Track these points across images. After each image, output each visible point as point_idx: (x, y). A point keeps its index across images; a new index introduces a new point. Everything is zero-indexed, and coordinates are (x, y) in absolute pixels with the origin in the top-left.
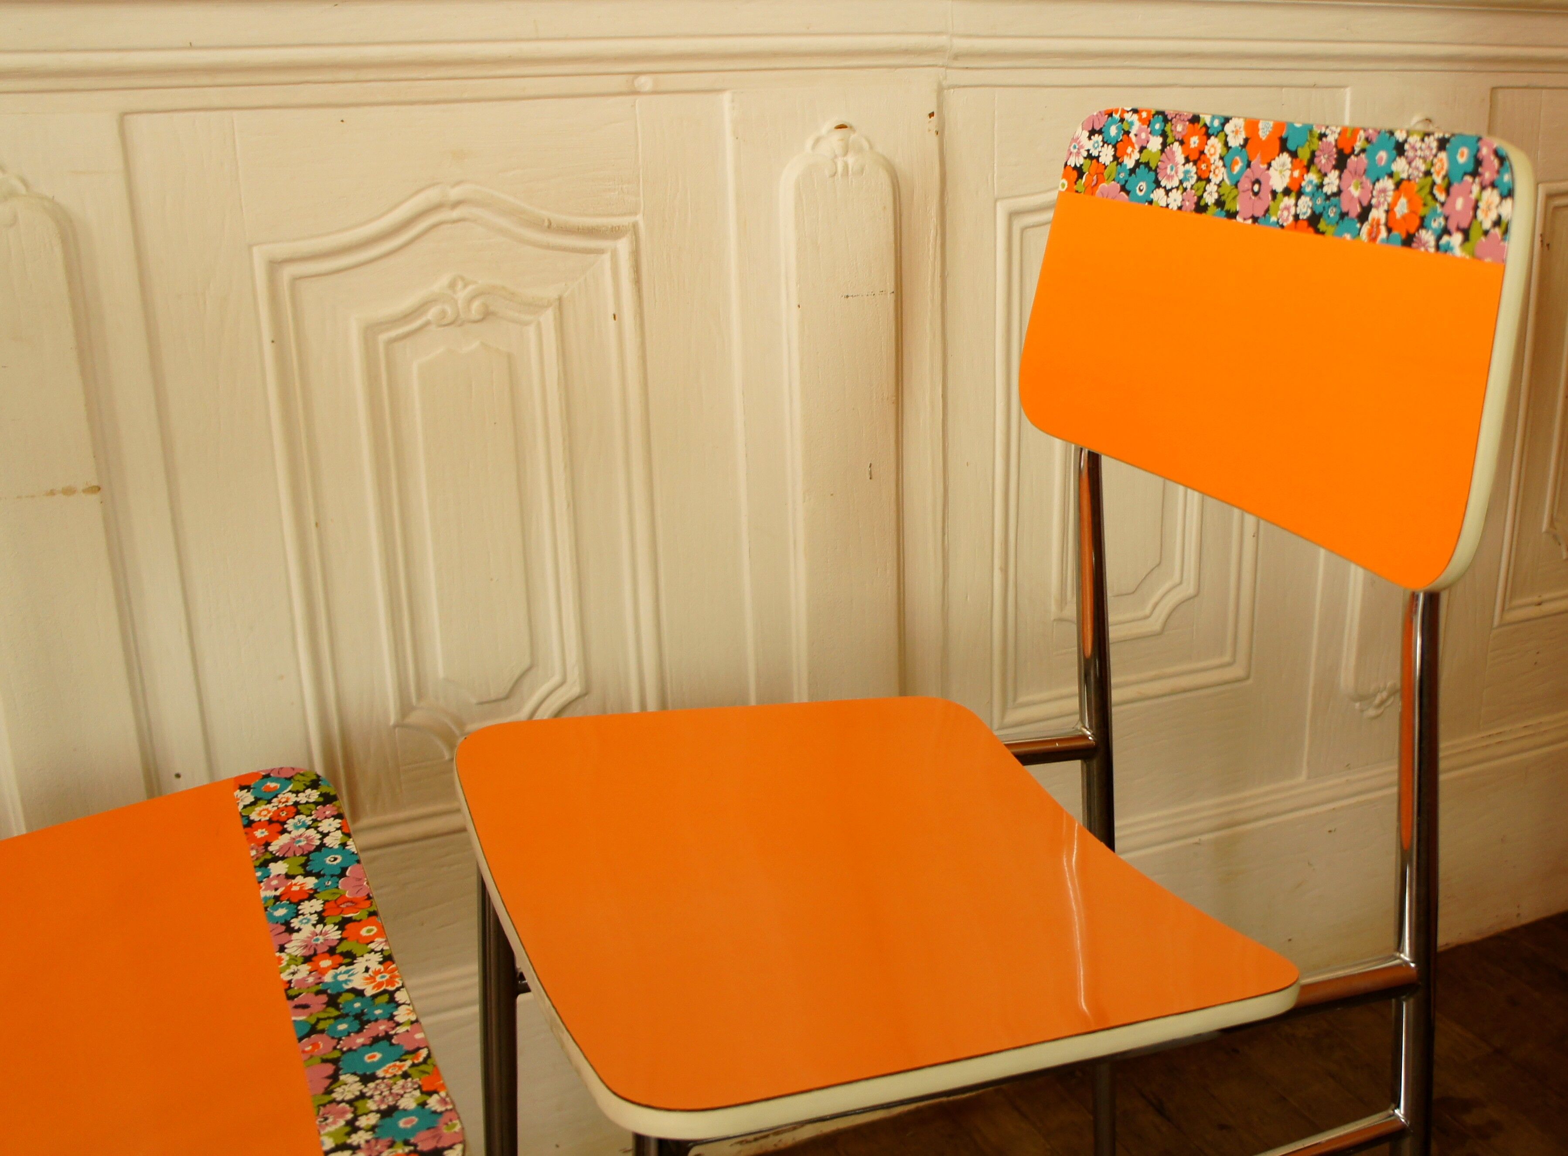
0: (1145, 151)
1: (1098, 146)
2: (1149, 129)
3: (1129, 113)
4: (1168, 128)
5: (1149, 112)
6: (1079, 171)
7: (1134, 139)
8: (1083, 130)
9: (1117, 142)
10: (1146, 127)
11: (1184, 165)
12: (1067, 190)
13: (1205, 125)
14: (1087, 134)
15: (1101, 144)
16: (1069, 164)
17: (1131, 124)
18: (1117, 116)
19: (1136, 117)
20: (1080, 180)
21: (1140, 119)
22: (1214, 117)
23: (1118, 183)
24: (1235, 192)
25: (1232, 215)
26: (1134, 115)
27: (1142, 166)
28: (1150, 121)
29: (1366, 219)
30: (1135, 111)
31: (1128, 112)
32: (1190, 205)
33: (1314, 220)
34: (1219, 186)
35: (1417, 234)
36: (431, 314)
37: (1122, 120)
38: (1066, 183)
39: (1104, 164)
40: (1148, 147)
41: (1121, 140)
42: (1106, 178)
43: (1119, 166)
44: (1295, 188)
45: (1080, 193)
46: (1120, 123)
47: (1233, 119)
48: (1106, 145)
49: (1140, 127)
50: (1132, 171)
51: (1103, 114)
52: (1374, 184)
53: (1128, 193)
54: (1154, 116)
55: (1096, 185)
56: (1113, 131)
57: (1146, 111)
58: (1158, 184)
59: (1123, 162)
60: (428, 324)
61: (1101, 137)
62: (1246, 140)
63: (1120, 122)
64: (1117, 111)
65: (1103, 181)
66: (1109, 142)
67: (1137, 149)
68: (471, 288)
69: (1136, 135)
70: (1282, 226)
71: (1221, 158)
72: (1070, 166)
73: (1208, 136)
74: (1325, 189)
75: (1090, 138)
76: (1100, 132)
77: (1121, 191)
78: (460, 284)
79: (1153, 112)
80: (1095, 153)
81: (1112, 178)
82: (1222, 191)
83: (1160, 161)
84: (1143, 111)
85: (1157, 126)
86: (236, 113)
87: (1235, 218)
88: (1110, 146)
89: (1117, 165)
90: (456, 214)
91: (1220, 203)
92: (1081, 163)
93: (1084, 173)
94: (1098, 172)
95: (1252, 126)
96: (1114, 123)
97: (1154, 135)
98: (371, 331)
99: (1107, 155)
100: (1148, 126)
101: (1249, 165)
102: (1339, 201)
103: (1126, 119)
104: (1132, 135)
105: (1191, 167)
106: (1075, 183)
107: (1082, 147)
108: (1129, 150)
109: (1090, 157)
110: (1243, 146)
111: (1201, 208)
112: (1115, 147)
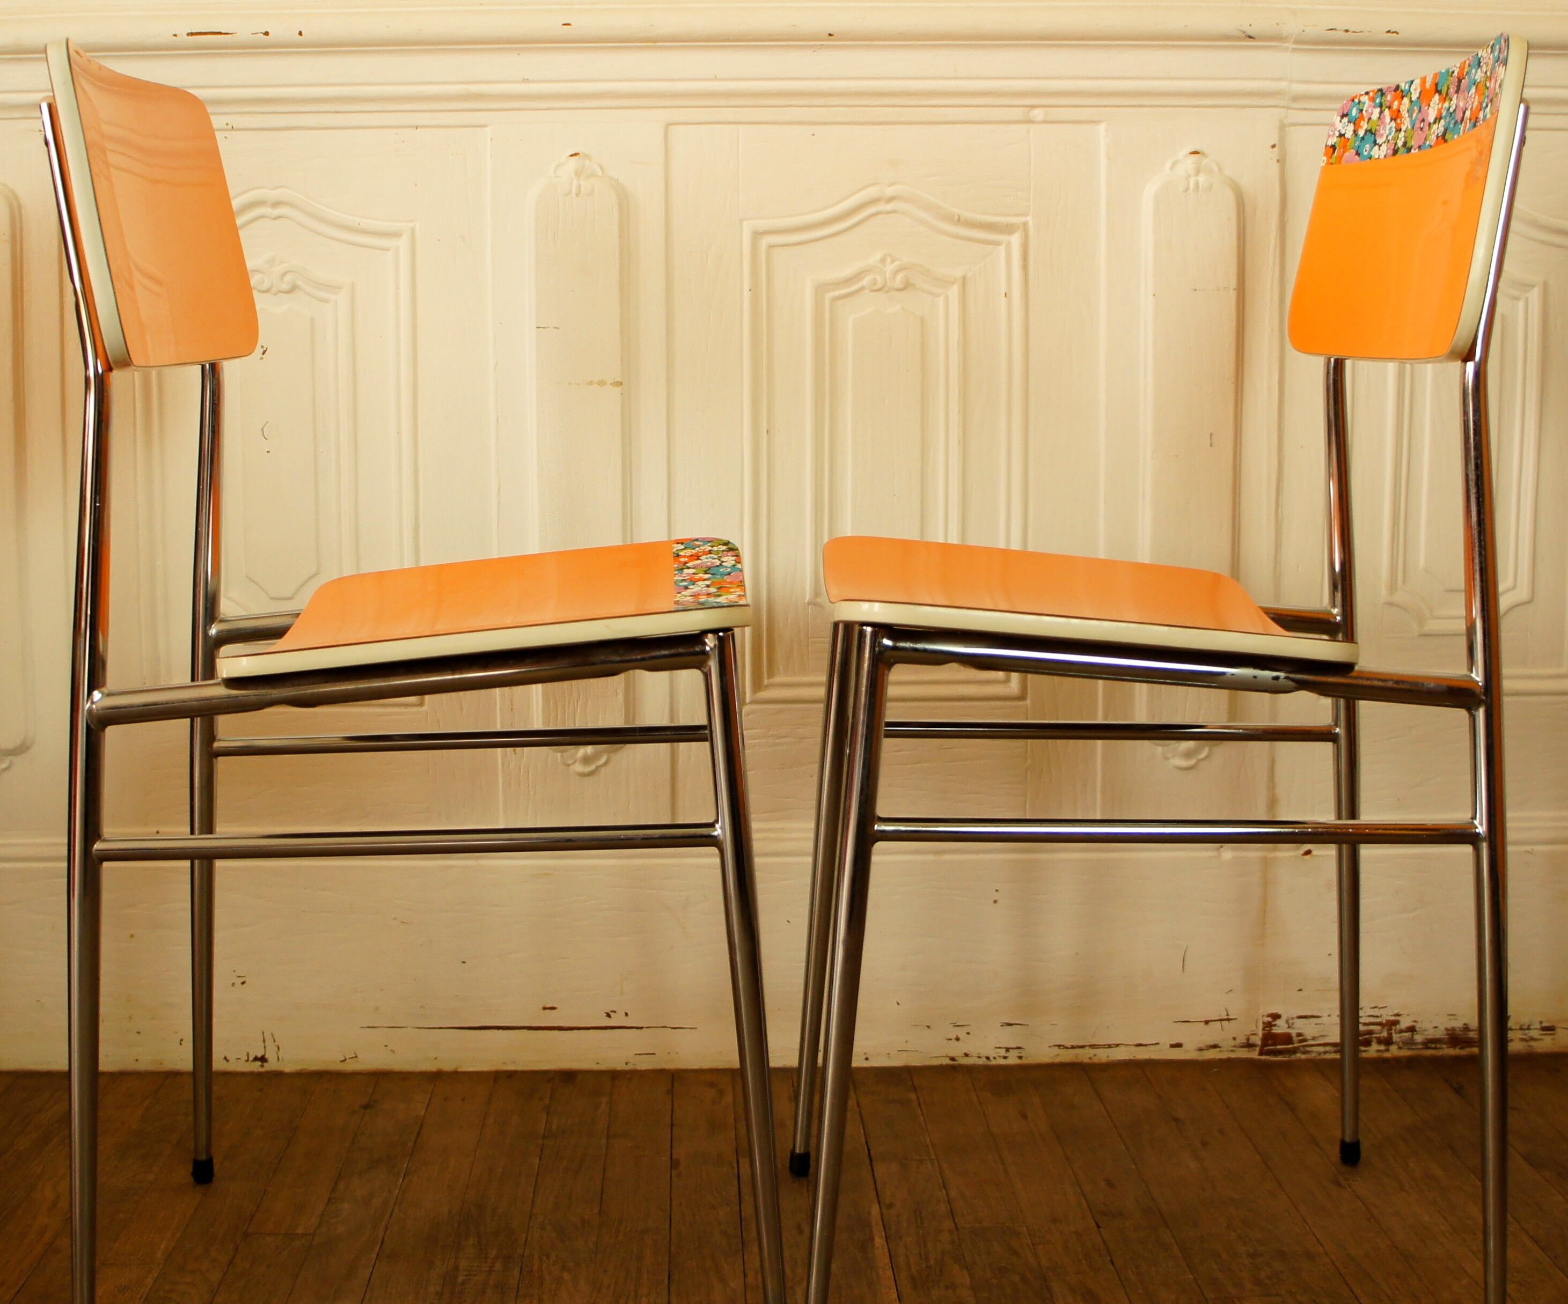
0: (1370, 121)
1: (1345, 126)
4: (1383, 101)
5: (1373, 91)
6: (1333, 147)
7: (1365, 114)
8: (1337, 116)
9: (1356, 119)
10: (1372, 103)
11: (1389, 123)
12: (1326, 164)
13: (1402, 91)
14: (1340, 118)
15: (1347, 124)
17: (1364, 103)
18: (1356, 101)
19: (1367, 97)
20: (1333, 155)
21: (1369, 98)
22: (1406, 83)
23: (1355, 149)
24: (1412, 132)
25: (1409, 150)
27: (1368, 133)
28: (1374, 98)
29: (1463, 119)
30: (1367, 93)
31: (1362, 95)
32: (1390, 152)
33: (1444, 134)
34: (1405, 132)
36: (866, 281)
37: (1360, 102)
38: (1325, 159)
39: (1348, 138)
40: (1372, 117)
41: (1358, 117)
42: (1348, 148)
43: (1356, 137)
44: (1439, 117)
45: (1333, 164)
46: (1358, 105)
47: (1415, 80)
48: (1349, 124)
49: (1368, 104)
50: (1363, 138)
51: (1349, 101)
52: (1468, 94)
53: (1359, 155)
54: (1376, 93)
55: (1342, 155)
56: (1354, 112)
58: (1375, 143)
59: (1358, 133)
60: (863, 288)
61: (1347, 119)
62: (1420, 93)
64: (1356, 97)
65: (1347, 151)
66: (1351, 121)
67: (1366, 120)
68: (897, 263)
69: (1366, 111)
70: (1431, 146)
71: (1408, 111)
72: (1329, 145)
73: (1402, 97)
74: (1451, 110)
75: (1341, 121)
76: (1347, 115)
77: (1356, 155)
78: (889, 260)
79: (1376, 91)
80: (1343, 132)
81: (1351, 147)
82: (1406, 135)
83: (1377, 125)
84: (1370, 92)
85: (1378, 101)
86: (741, 127)
87: (1411, 151)
88: (1352, 124)
90: (889, 207)
91: (1405, 144)
92: (1335, 141)
93: (1336, 149)
94: (1344, 145)
95: (1424, 80)
96: (1355, 105)
97: (1375, 108)
98: (821, 289)
99: (1349, 131)
101: (1420, 110)
102: (1455, 114)
104: (1364, 112)
105: (1393, 124)
106: (1331, 158)
107: (1336, 129)
108: (1362, 122)
109: (1341, 135)
110: (1418, 98)
111: (1395, 152)
112: (1354, 123)
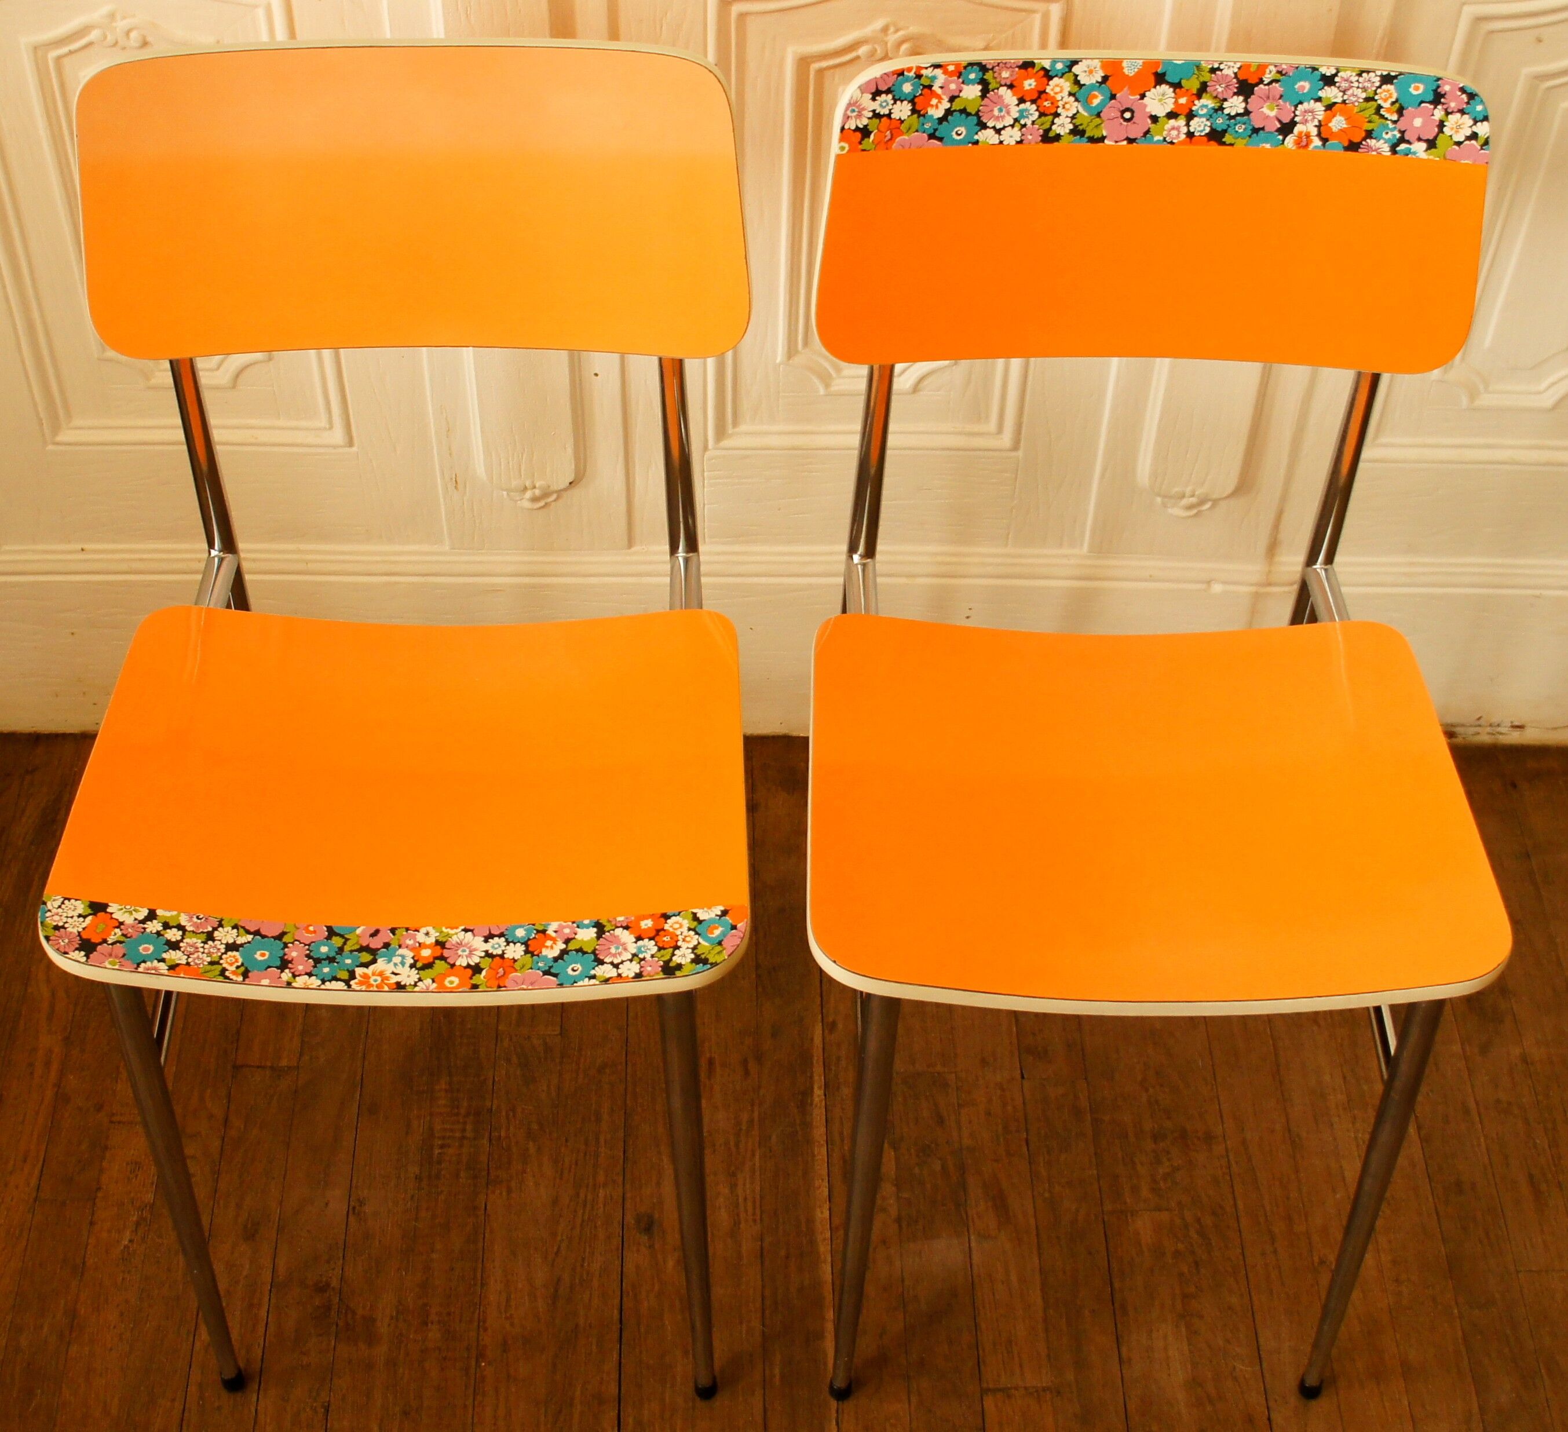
0: (958, 100)
1: (888, 104)
2: (961, 80)
3: (930, 69)
4: (989, 76)
5: (957, 65)
6: (864, 132)
7: (939, 91)
8: (862, 94)
9: (915, 97)
10: (956, 78)
11: (1018, 105)
12: (849, 151)
13: (1044, 69)
14: (870, 96)
15: (892, 102)
16: (846, 127)
17: (934, 78)
18: (910, 74)
19: (939, 71)
20: (866, 140)
21: (946, 72)
22: (1055, 62)
23: (924, 132)
24: (1098, 121)
25: (1096, 140)
26: (936, 70)
27: (957, 114)
28: (961, 73)
29: (1291, 132)
30: (938, 66)
31: (926, 68)
32: (1033, 136)
33: (1216, 136)
34: (1073, 118)
35: (1364, 143)
37: (919, 76)
38: (846, 146)
39: (900, 119)
40: (961, 96)
41: (921, 95)
42: (905, 131)
43: (922, 118)
44: (1183, 112)
45: (869, 151)
46: (916, 80)
47: (1084, 61)
48: (899, 102)
49: (947, 79)
50: (941, 120)
51: (891, 74)
52: (1296, 106)
53: (940, 139)
54: (965, 68)
55: (891, 139)
56: (908, 88)
57: (954, 64)
58: (982, 126)
59: (927, 113)
61: (890, 96)
62: (1106, 78)
63: (915, 78)
64: (910, 69)
65: (902, 134)
66: (902, 99)
67: (946, 98)
69: (942, 87)
70: (1172, 143)
71: (1072, 94)
72: (849, 129)
73: (1049, 78)
74: (1226, 112)
75: (874, 99)
76: (888, 91)
77: (929, 139)
79: (965, 65)
80: (883, 112)
81: (914, 129)
82: (1077, 122)
83: (981, 106)
84: (948, 65)
85: (973, 76)
87: (1103, 142)
88: (905, 102)
89: (919, 117)
91: (1077, 131)
92: (865, 124)
93: (871, 132)
94: (890, 128)
95: (1112, 64)
96: (908, 80)
97: (968, 85)
99: (902, 111)
100: (959, 77)
101: (1113, 97)
102: (1249, 119)
103: (925, 75)
104: (936, 88)
105: (1028, 106)
106: (860, 143)
107: (864, 109)
108: (934, 101)
109: (876, 115)
110: (1101, 83)
111: (1050, 139)
112: (912, 101)
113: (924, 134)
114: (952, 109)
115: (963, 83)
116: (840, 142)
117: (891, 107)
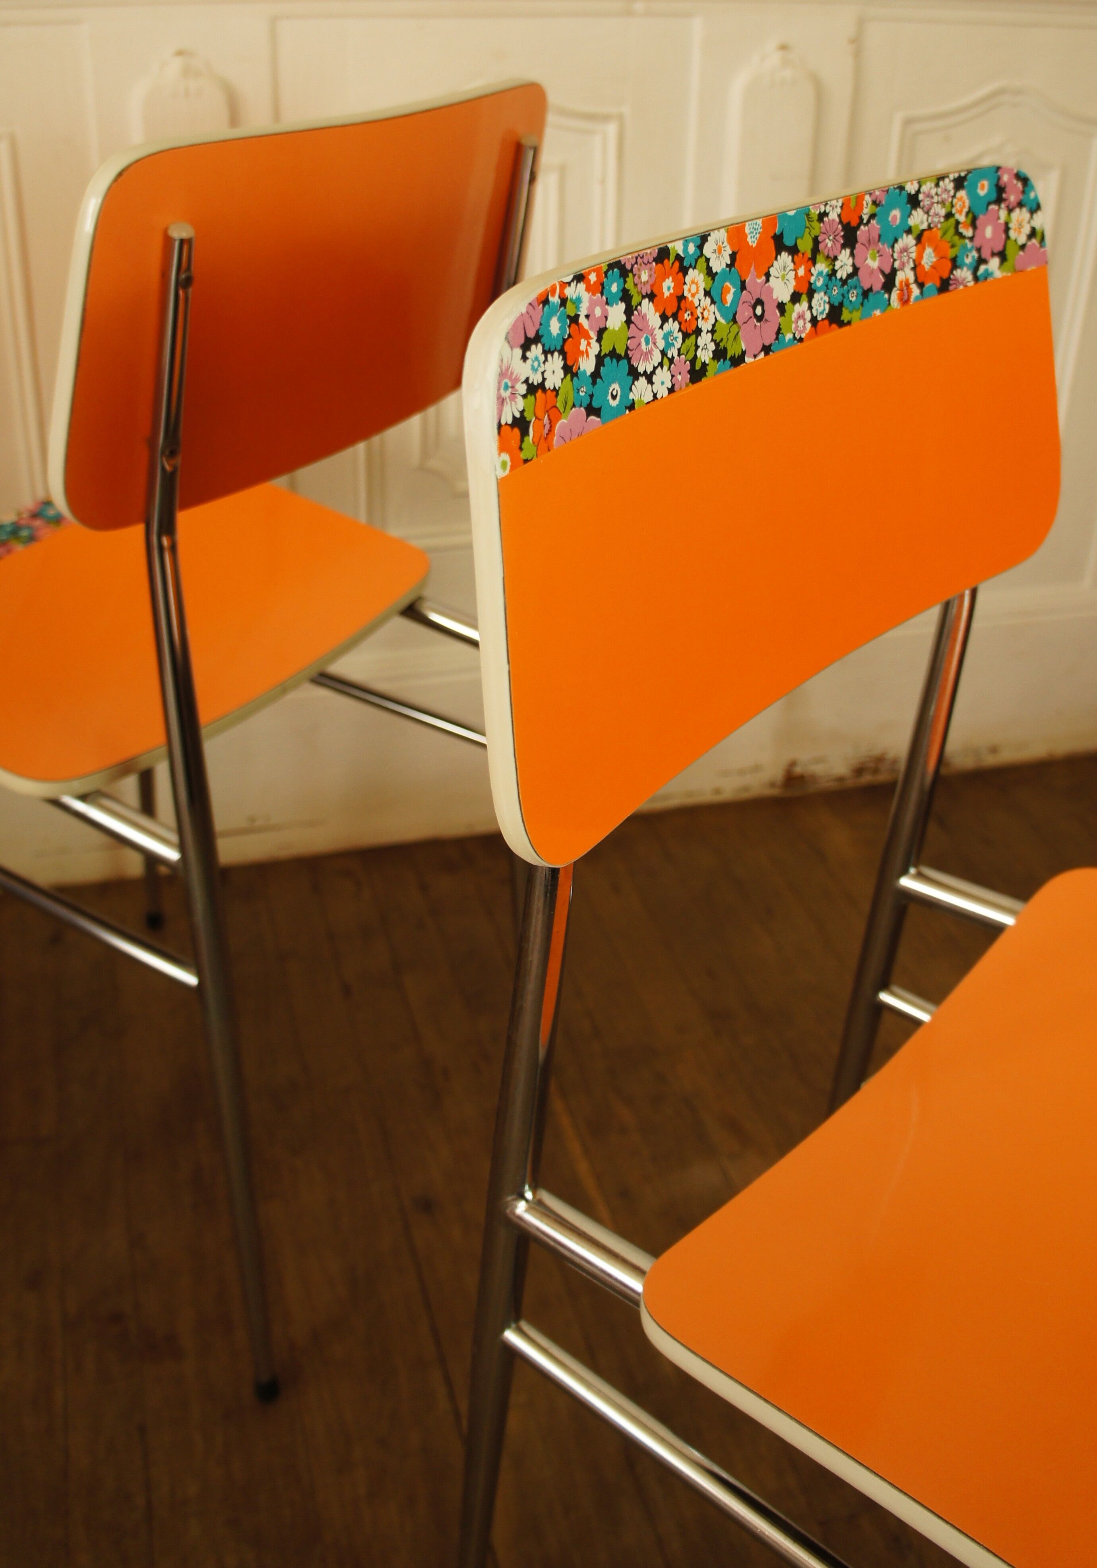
0: (605, 335)
1: (539, 364)
2: (604, 298)
3: (572, 284)
4: (629, 285)
5: (597, 270)
6: (521, 424)
7: (586, 324)
8: (512, 350)
9: (565, 341)
10: (599, 295)
11: (661, 327)
12: (513, 468)
13: (678, 258)
14: (520, 353)
15: (543, 358)
16: (503, 422)
17: (578, 301)
18: (555, 300)
19: (582, 286)
20: (526, 439)
21: (588, 287)
22: (686, 242)
23: (581, 406)
24: (735, 328)
25: (738, 361)
26: (579, 284)
27: (607, 360)
28: (602, 285)
29: (894, 285)
30: (579, 278)
31: (569, 284)
32: (682, 378)
33: (835, 315)
34: (713, 332)
35: (952, 277)
37: (564, 301)
38: (507, 459)
39: (554, 389)
40: (607, 327)
41: (570, 336)
42: (561, 409)
43: (575, 379)
44: (804, 289)
45: (531, 460)
46: (562, 309)
47: (712, 233)
48: (549, 356)
49: (590, 299)
50: (596, 375)
51: (535, 304)
52: (893, 247)
53: (598, 413)
54: (606, 273)
55: (550, 430)
56: (555, 327)
57: (594, 271)
58: (634, 374)
59: (579, 368)
61: (540, 348)
62: (733, 256)
63: (560, 306)
64: (553, 290)
65: (559, 415)
66: (552, 349)
67: (593, 335)
69: (587, 317)
70: (801, 340)
71: (707, 293)
72: (506, 424)
73: (684, 271)
74: (839, 275)
75: (524, 358)
76: (537, 339)
77: (588, 415)
79: (605, 269)
80: (536, 379)
81: (570, 404)
82: (717, 337)
83: (629, 338)
84: (589, 273)
85: (614, 288)
87: (743, 361)
88: (556, 354)
89: (572, 378)
91: (719, 354)
92: (521, 408)
93: (529, 422)
94: (547, 409)
95: (736, 232)
96: (553, 311)
97: (612, 305)
99: (554, 372)
100: (602, 294)
101: (743, 287)
102: (858, 280)
103: (569, 298)
104: (582, 320)
105: (672, 326)
106: (521, 448)
107: (516, 380)
108: (583, 343)
109: (532, 389)
110: (730, 266)
111: (697, 374)
112: (562, 352)
113: (582, 408)
114: (602, 354)
115: (607, 303)
116: (499, 455)
117: (541, 369)
